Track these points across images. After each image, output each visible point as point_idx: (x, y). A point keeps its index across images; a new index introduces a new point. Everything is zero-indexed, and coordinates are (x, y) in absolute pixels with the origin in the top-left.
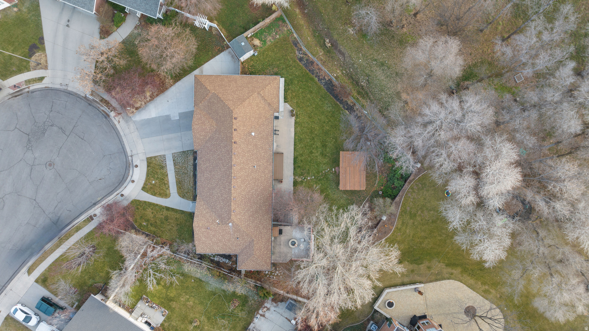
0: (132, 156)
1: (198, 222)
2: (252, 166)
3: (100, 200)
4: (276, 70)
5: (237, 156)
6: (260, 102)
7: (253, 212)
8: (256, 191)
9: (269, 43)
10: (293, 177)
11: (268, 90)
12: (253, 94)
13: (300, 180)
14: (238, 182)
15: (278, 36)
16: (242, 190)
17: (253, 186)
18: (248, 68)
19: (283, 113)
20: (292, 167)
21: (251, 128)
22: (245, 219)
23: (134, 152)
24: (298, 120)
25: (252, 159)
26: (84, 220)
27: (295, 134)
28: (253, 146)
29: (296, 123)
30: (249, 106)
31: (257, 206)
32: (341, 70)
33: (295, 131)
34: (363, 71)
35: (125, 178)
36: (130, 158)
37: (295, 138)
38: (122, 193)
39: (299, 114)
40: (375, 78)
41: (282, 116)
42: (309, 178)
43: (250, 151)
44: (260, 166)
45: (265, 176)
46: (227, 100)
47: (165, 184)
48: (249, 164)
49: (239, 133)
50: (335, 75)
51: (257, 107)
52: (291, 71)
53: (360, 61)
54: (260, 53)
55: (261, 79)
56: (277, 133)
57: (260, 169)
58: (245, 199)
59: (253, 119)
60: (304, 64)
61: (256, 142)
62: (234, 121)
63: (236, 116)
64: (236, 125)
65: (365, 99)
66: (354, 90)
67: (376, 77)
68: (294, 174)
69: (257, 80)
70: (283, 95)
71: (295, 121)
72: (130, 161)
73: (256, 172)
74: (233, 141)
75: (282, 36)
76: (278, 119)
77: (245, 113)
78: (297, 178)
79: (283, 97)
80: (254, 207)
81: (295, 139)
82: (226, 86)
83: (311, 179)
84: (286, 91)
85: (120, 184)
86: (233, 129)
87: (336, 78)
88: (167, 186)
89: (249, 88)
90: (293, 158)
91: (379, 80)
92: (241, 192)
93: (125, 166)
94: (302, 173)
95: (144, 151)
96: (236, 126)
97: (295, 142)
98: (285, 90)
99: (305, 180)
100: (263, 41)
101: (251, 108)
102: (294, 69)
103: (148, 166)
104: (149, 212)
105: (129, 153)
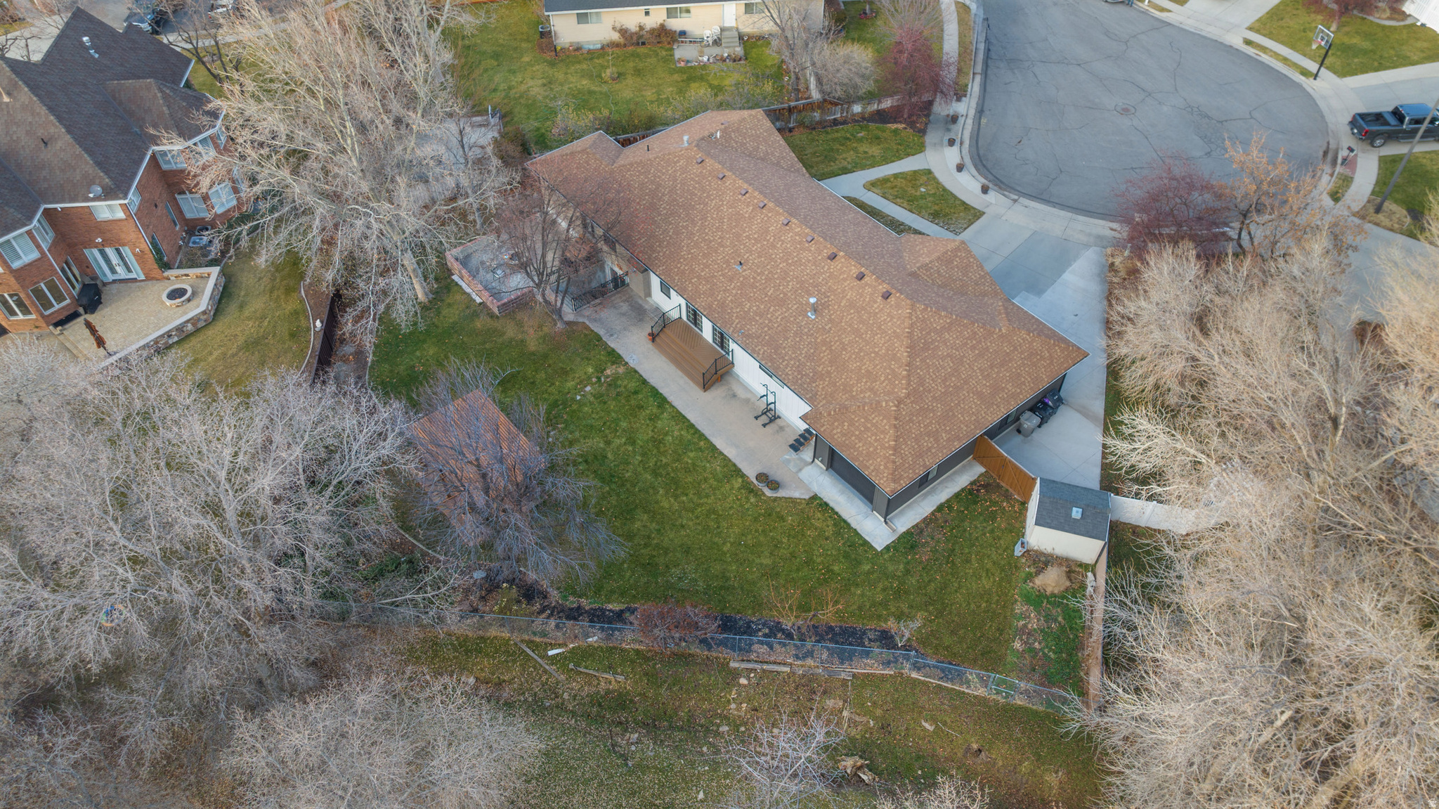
0: (1015, 201)
1: (759, 121)
2: (747, 260)
3: (980, 118)
4: (924, 555)
5: (800, 243)
6: (871, 390)
7: (660, 200)
8: (692, 234)
9: (1019, 608)
10: (632, 364)
11: (883, 432)
12: (909, 384)
13: (608, 372)
14: (748, 206)
15: (1017, 645)
16: (722, 205)
17: (707, 234)
18: (994, 503)
19: (794, 470)
20: (655, 380)
21: (830, 320)
22: (663, 174)
23: (1017, 207)
24: (737, 483)
25: (762, 273)
26: (970, 86)
27: (713, 448)
28: (785, 294)
29: (738, 472)
30: (888, 350)
31: (660, 215)
32: (738, 727)
33: (721, 453)
34: (662, 770)
35: (980, 167)
36: (1016, 197)
37: (706, 439)
38: (955, 149)
39: (747, 498)
40: (603, 776)
41: (789, 461)
42: (588, 389)
43: (784, 279)
44: (731, 280)
45: (699, 277)
46: (951, 324)
47: (897, 197)
48: (759, 257)
49: (845, 280)
50: (743, 681)
51: (868, 371)
52: (880, 585)
53: (701, 796)
54: (1014, 565)
55: (929, 449)
56: (764, 419)
57: (723, 275)
58: (700, 198)
59: (846, 341)
60: (864, 633)
61: (788, 309)
62: (883, 288)
63: (892, 300)
64: (870, 286)
65: (587, 700)
66: (643, 695)
67: (601, 784)
68: (636, 371)
69: (937, 440)
70: (837, 509)
71: (743, 476)
72: (1006, 193)
73: (727, 262)
74: (842, 254)
75: (1011, 658)
76: (792, 446)
77: (879, 328)
78: (621, 370)
79: (832, 504)
80: (664, 208)
81: (702, 436)
82: (991, 367)
83: (582, 389)
84: (841, 524)
85: (978, 155)
86: (866, 272)
87: (736, 674)
88: (891, 197)
89: (934, 398)
90: (671, 398)
91: (586, 783)
92: (721, 200)
93: (1003, 180)
94: (616, 386)
95: (1004, 218)
96: (867, 284)
97: (697, 431)
98: (848, 525)
99: (594, 380)
100: (1038, 599)
101: (877, 353)
102: (879, 598)
103: (964, 203)
104: (875, 150)
105: (1022, 200)
